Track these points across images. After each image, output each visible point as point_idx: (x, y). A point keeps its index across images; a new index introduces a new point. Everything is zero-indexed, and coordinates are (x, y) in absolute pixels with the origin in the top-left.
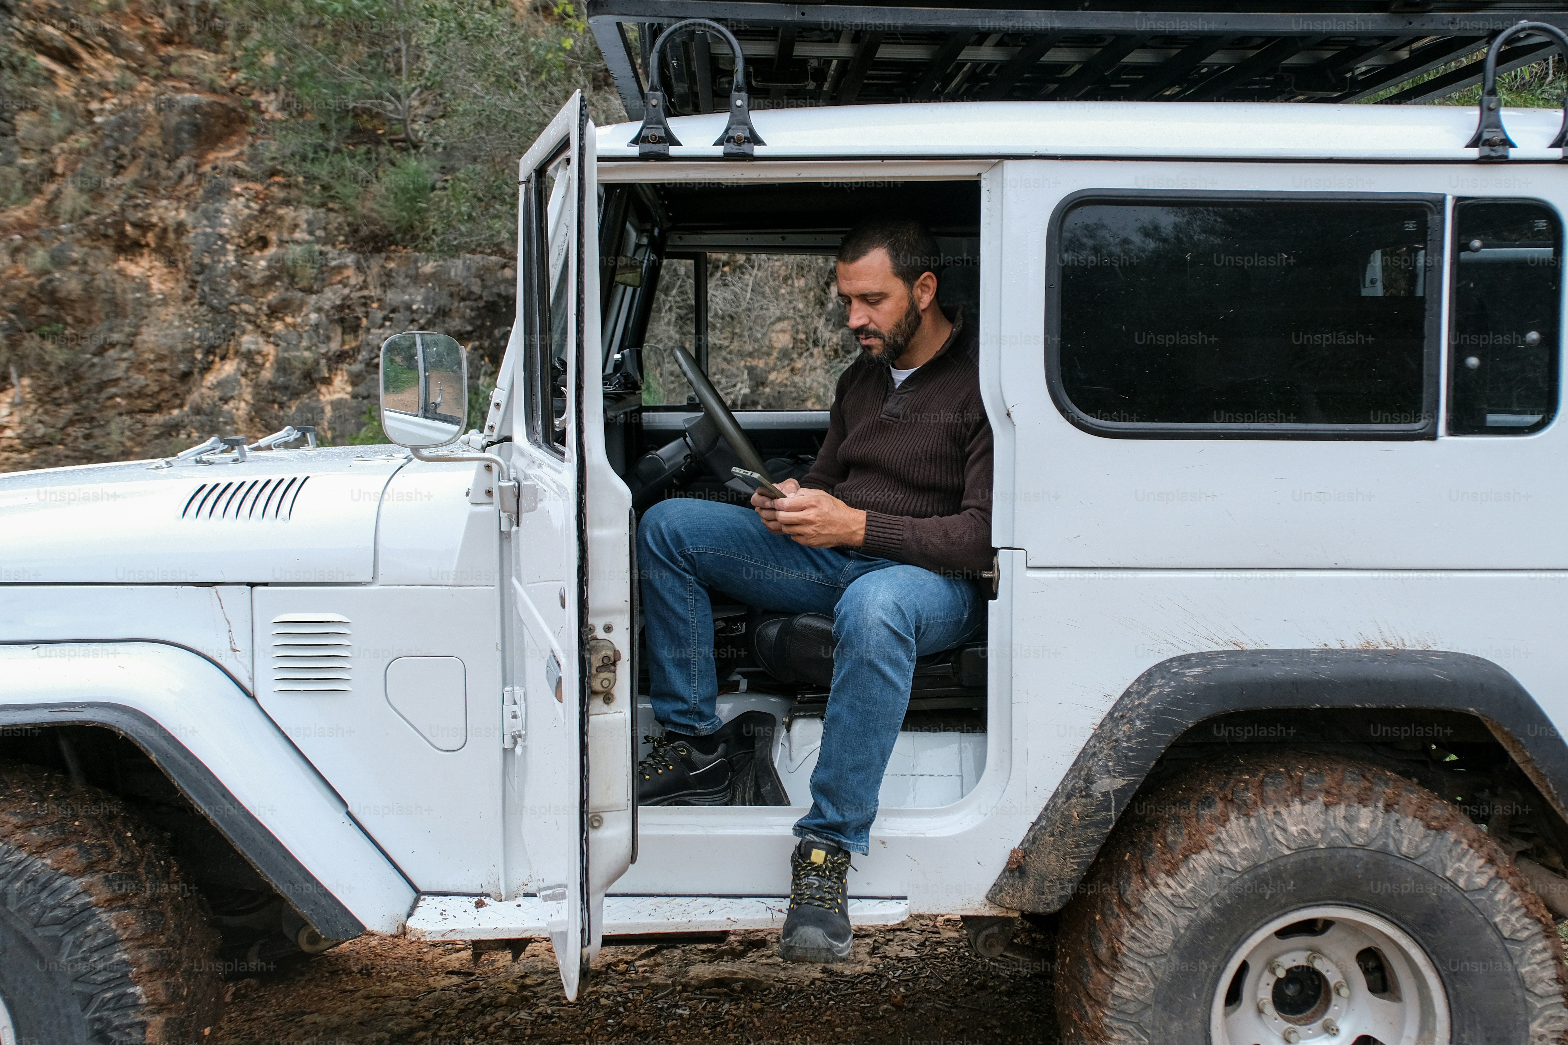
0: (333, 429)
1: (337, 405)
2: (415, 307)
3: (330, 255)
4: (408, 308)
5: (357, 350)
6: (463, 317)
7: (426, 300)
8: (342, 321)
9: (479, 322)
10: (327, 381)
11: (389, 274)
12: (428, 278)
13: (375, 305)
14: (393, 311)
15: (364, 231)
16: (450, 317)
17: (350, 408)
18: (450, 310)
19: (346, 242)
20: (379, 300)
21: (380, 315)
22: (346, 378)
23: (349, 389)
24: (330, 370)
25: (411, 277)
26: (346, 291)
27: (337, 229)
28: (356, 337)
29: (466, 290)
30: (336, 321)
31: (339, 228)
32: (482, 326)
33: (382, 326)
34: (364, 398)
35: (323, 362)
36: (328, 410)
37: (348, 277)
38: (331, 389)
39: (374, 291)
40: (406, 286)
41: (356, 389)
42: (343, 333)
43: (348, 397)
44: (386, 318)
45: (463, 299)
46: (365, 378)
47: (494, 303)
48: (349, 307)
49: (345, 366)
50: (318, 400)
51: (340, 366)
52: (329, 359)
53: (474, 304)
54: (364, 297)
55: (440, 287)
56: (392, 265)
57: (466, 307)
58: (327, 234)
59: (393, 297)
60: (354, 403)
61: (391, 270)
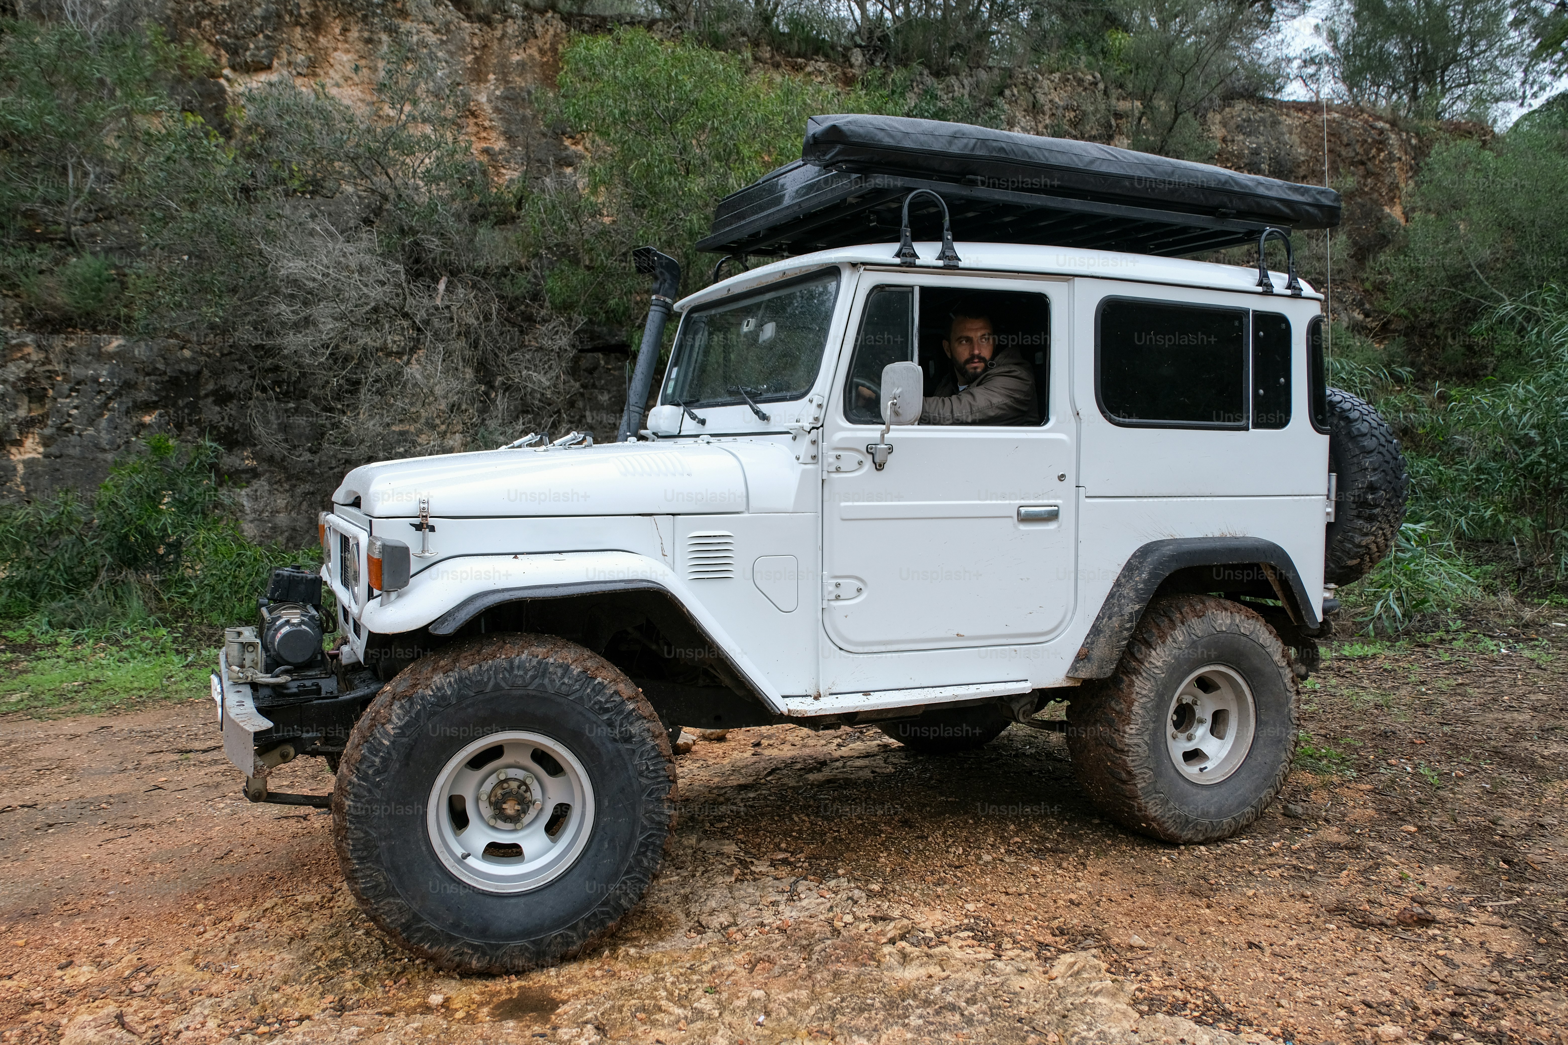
0: (27, 485)
1: (28, 463)
2: (101, 380)
3: (10, 335)
4: (95, 380)
5: (45, 416)
6: (149, 389)
7: (111, 374)
8: (29, 391)
9: (164, 394)
10: (19, 443)
11: (71, 352)
12: (111, 356)
13: (59, 379)
14: (78, 383)
15: (38, 315)
16: (136, 389)
17: (43, 466)
18: (136, 383)
19: (22, 324)
20: (64, 374)
21: (66, 387)
22: (37, 440)
23: (41, 450)
24: (21, 433)
25: (93, 355)
26: (30, 366)
27: (13, 313)
28: (43, 406)
29: (151, 367)
30: (24, 391)
31: (15, 312)
32: (167, 397)
33: (69, 396)
34: (56, 457)
35: (14, 427)
36: (21, 469)
37: (29, 354)
38: (22, 449)
39: (59, 367)
40: (90, 362)
41: (48, 449)
42: (30, 402)
43: (40, 456)
44: (72, 390)
45: (148, 374)
46: (56, 440)
47: (177, 378)
48: (34, 380)
49: (37, 430)
50: (9, 459)
51: (31, 430)
52: (20, 424)
53: (159, 379)
54: (49, 371)
55: (124, 363)
56: (72, 344)
57: (151, 381)
58: (5, 317)
59: (74, 371)
60: (47, 461)
61: (71, 348)
